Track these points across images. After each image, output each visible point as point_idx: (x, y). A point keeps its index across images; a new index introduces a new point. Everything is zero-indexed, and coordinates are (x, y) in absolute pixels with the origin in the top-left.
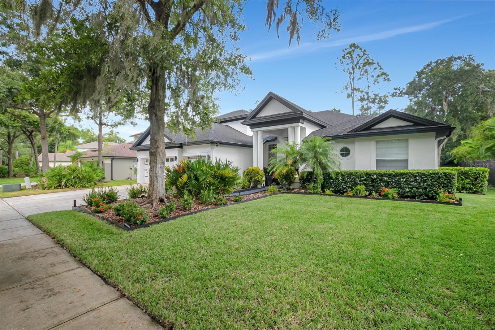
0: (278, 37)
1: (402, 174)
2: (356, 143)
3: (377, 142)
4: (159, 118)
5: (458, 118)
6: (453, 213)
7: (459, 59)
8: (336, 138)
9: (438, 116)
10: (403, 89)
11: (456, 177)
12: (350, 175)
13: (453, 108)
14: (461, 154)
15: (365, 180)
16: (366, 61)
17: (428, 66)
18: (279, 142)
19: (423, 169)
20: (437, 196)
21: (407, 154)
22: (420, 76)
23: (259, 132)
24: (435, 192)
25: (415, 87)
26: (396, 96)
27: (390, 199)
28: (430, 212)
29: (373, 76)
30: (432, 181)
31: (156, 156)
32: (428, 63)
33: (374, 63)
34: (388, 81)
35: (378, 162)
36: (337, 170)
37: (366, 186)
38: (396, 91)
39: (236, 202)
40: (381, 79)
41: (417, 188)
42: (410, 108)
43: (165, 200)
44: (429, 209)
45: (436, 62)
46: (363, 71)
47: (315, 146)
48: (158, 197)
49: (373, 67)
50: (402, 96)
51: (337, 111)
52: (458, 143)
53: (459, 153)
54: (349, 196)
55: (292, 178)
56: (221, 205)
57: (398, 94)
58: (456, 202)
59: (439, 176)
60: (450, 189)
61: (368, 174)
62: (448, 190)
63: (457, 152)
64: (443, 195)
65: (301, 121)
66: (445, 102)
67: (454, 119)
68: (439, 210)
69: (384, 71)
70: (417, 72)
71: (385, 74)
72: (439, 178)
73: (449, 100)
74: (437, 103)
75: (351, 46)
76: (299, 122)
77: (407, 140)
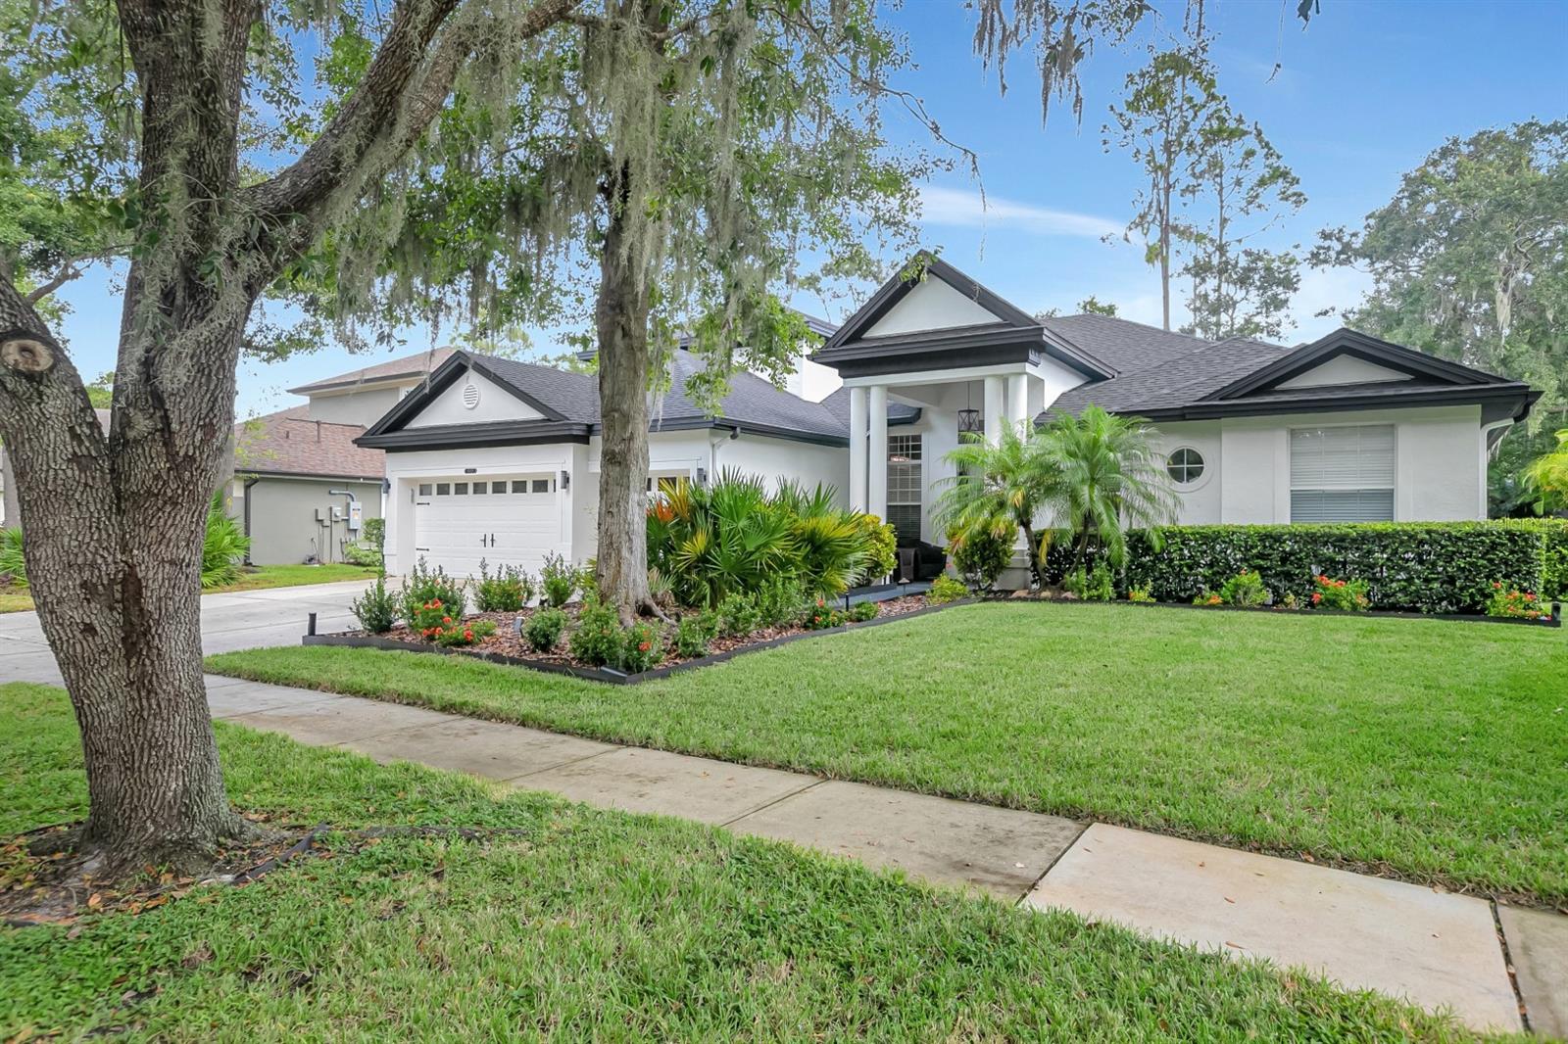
0: (1004, 87)
1: (1380, 536)
2: (1224, 436)
3: (1293, 433)
4: (636, 344)
5: (1550, 348)
6: (1537, 642)
7: (1557, 133)
8: (1160, 416)
9: (1478, 343)
10: (1354, 235)
11: (1543, 544)
12: (1208, 539)
13: (1531, 315)
14: (1558, 480)
15: (1260, 556)
16: (1215, 124)
17: (1445, 153)
18: (929, 428)
19: (1445, 521)
20: (1488, 602)
21: (1392, 472)
22: (1417, 193)
23: (874, 392)
24: (1481, 591)
25: (1396, 231)
26: (1325, 261)
27: (1346, 614)
28: (1470, 641)
29: (1238, 183)
30: (1470, 557)
31: (627, 466)
32: (1445, 144)
33: (1245, 133)
34: (1297, 203)
35: (1297, 498)
36: (1165, 524)
37: (1263, 577)
38: (1327, 243)
39: (859, 620)
40: (1271, 193)
41: (1427, 580)
42: (1376, 310)
43: (657, 609)
44: (1466, 633)
45: (1475, 142)
46: (1204, 159)
47: (1095, 445)
48: (632, 600)
49: (1239, 146)
50: (1347, 261)
51: (1102, 310)
52: (1546, 441)
53: (1553, 477)
54: (1212, 607)
55: (1005, 553)
56: (826, 627)
57: (1333, 254)
58: (1544, 618)
59: (1493, 542)
60: (1525, 580)
61: (1272, 538)
62: (1520, 585)
63: (1545, 475)
64: (1504, 598)
65: (1032, 356)
66: (1505, 291)
67: (1533, 352)
68: (1493, 635)
69: (1281, 163)
70: (1406, 178)
71: (1284, 175)
72: (1494, 546)
73: (1518, 283)
74: (1474, 294)
75: (1162, 63)
76: (1026, 360)
77: (1390, 429)
